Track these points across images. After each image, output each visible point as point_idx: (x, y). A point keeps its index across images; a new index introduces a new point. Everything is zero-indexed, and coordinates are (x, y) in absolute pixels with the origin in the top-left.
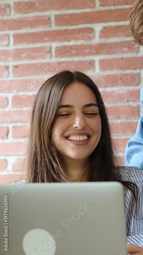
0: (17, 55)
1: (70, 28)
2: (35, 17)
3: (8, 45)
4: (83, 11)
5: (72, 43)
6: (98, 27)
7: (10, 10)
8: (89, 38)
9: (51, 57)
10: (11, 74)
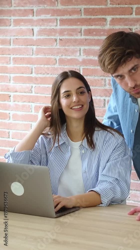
0: (62, 32)
1: (93, 17)
2: (72, 9)
3: (56, 26)
4: (101, 7)
5: (93, 27)
6: (109, 18)
7: (58, 3)
8: (104, 25)
9: (81, 35)
10: (58, 45)
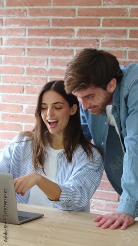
0: (30, 42)
1: (61, 28)
2: (41, 19)
3: (25, 35)
4: (69, 18)
5: (61, 38)
6: (76, 29)
7: (26, 13)
8: (71, 36)
9: (49, 45)
10: (26, 54)
